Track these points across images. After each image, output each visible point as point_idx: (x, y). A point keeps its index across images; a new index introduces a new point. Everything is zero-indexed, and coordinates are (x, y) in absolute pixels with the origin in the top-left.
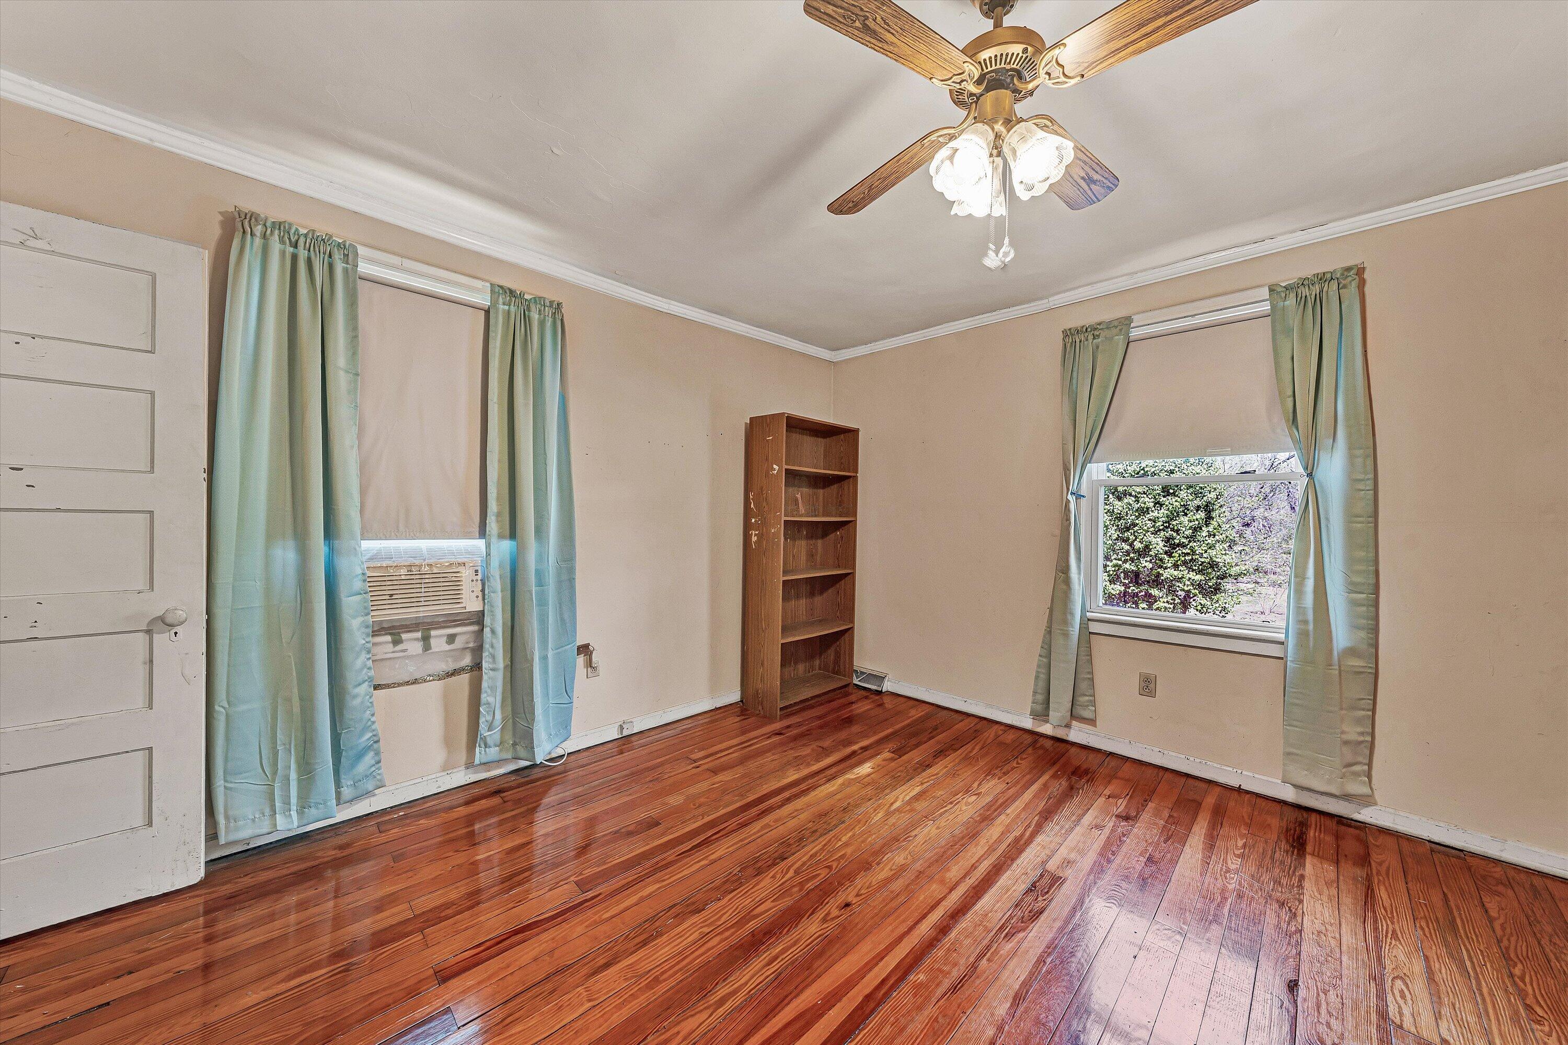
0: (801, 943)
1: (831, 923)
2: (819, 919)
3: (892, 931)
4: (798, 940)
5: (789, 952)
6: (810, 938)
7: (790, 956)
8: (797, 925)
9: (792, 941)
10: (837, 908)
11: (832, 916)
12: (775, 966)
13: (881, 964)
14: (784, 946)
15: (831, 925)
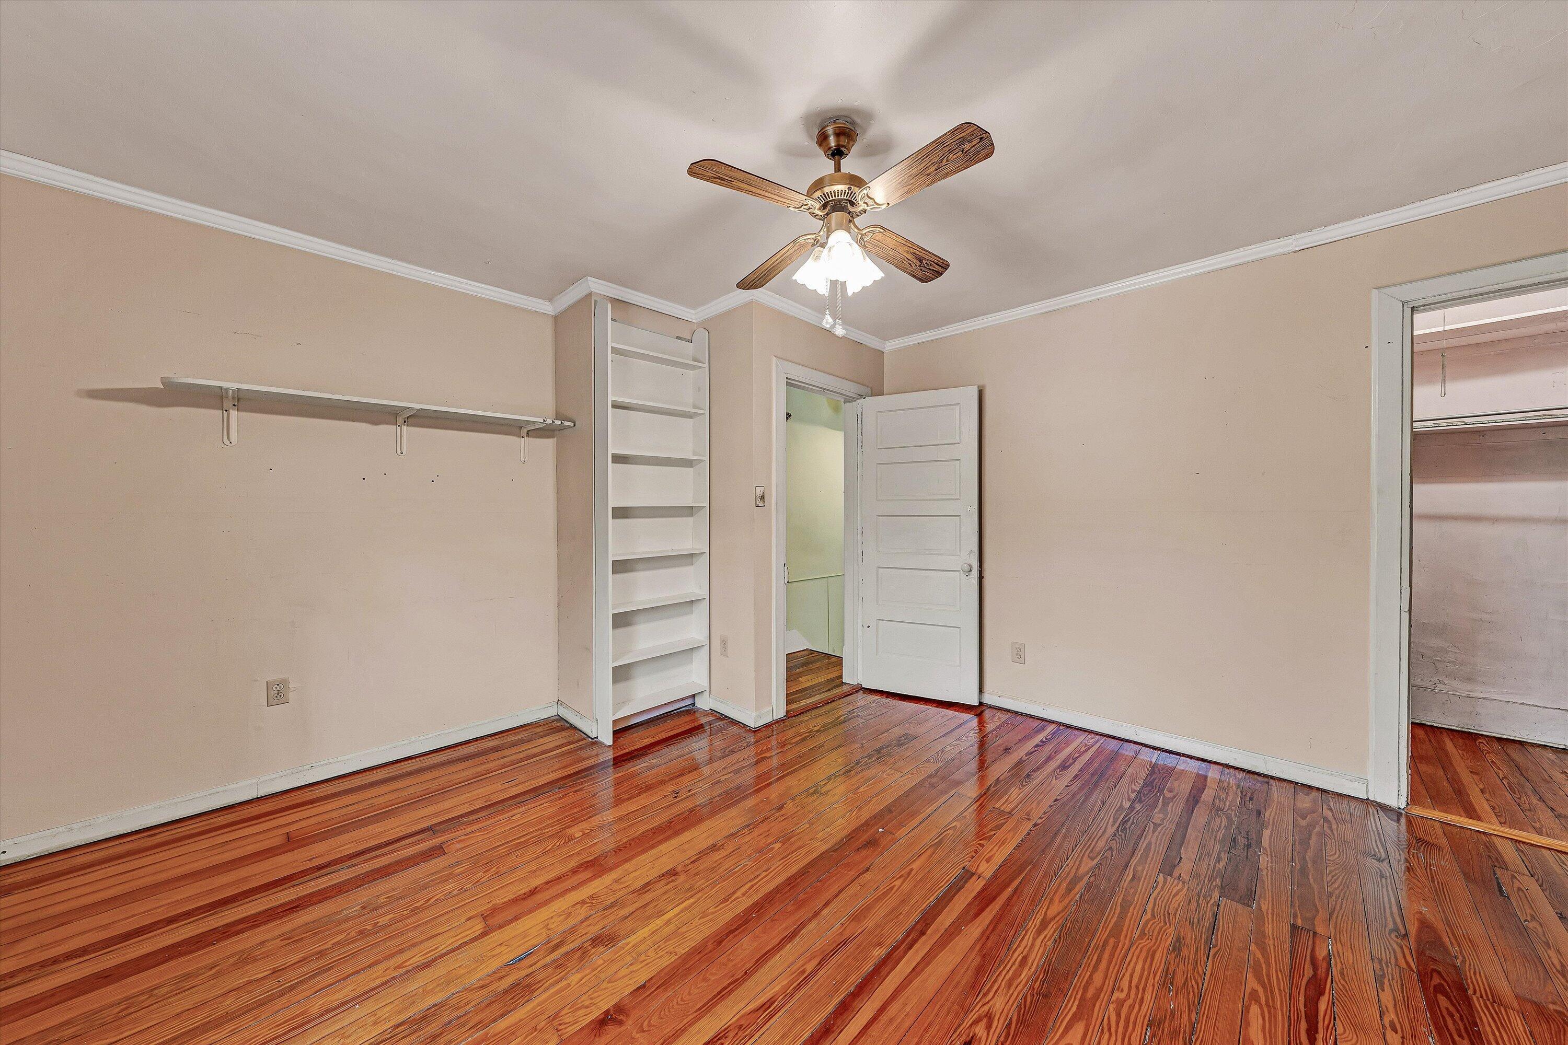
0: (1003, 983)
1: (980, 1012)
2: (997, 1018)
3: (905, 1005)
4: (1009, 988)
5: (1011, 972)
6: (996, 991)
7: (1008, 968)
8: (1019, 1007)
9: (1015, 985)
10: (980, 1039)
11: (982, 1024)
12: (1017, 956)
13: (915, 964)
14: (1019, 980)
15: (979, 1010)
